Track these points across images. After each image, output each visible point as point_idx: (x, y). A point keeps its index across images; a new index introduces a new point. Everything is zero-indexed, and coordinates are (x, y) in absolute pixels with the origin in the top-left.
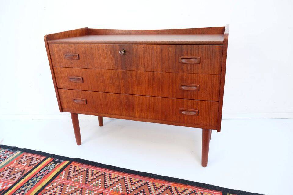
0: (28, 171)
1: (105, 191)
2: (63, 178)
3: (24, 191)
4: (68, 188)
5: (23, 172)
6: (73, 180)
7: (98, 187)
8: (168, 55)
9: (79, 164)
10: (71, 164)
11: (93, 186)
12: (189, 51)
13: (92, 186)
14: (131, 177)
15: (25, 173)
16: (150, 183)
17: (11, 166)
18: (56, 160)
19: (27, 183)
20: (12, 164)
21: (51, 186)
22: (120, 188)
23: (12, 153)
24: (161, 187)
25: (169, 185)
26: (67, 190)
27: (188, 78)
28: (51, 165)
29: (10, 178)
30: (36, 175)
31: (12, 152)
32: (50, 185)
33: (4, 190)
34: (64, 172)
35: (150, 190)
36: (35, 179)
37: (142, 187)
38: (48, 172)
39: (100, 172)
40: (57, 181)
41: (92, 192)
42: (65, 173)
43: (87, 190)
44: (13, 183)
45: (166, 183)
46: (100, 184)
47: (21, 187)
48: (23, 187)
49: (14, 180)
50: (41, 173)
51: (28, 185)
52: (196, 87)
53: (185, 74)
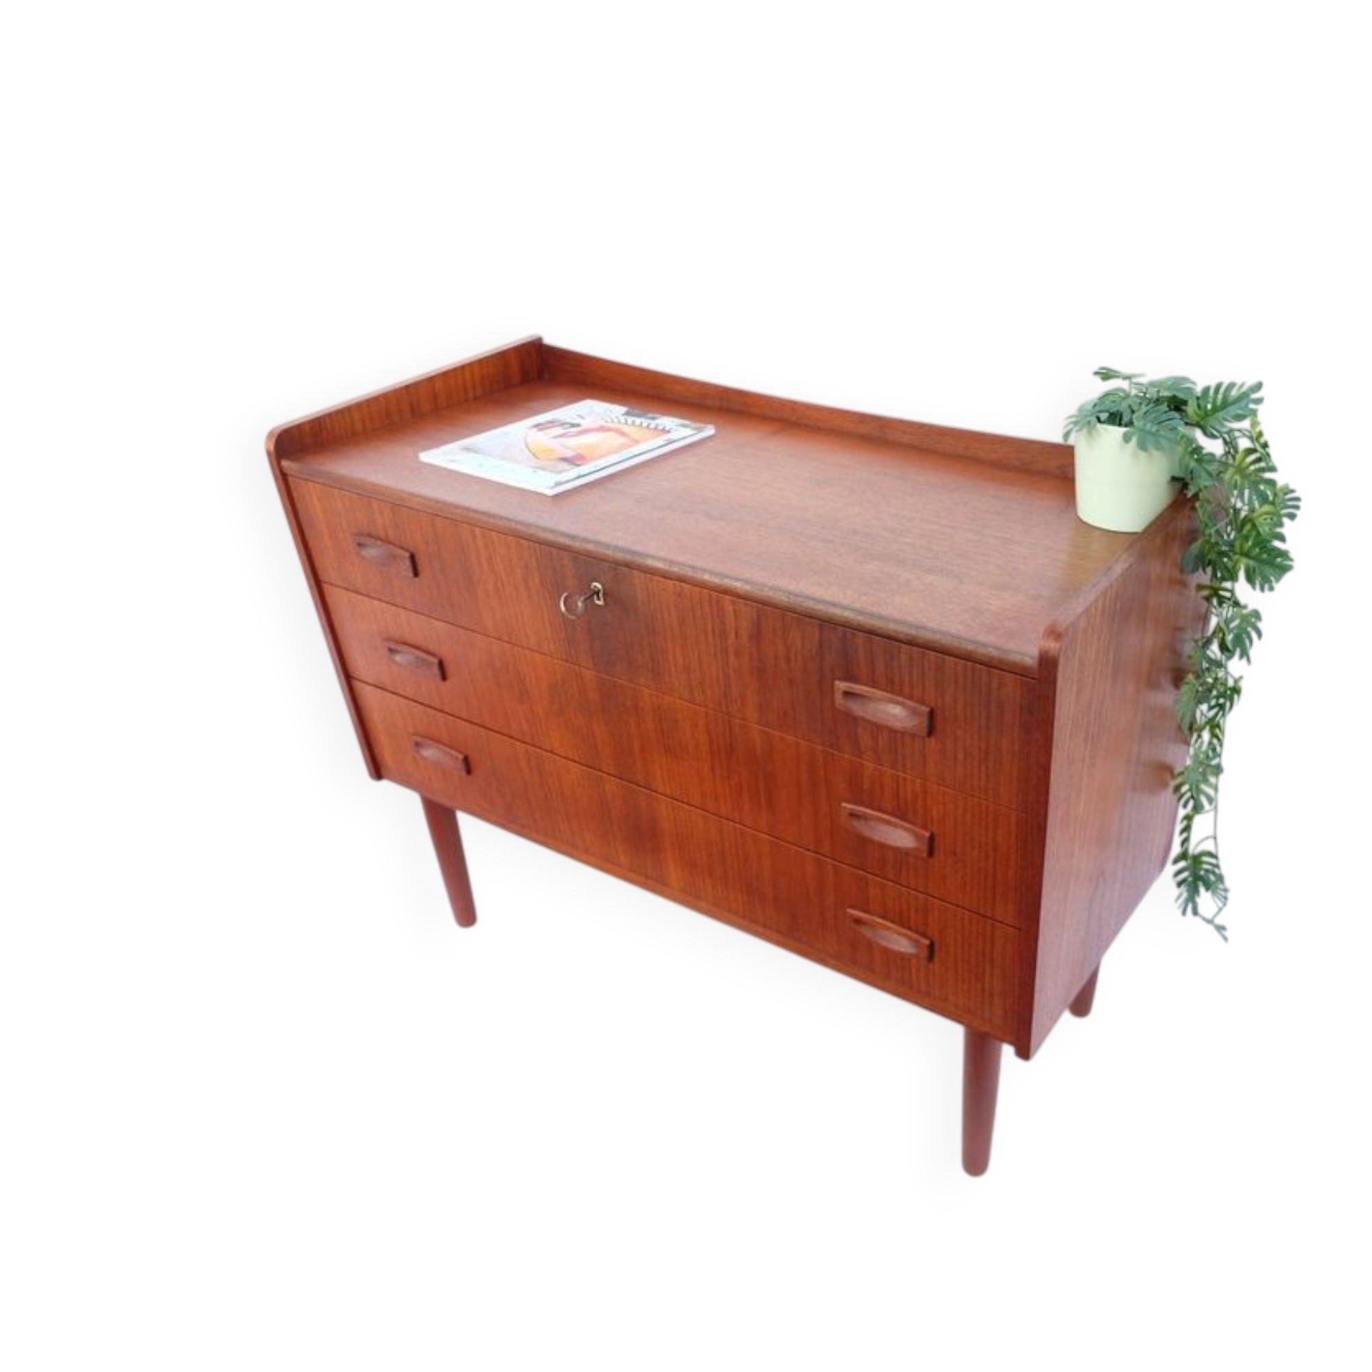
8: (788, 661)
12: (880, 669)
27: (882, 787)
52: (918, 837)
53: (869, 766)
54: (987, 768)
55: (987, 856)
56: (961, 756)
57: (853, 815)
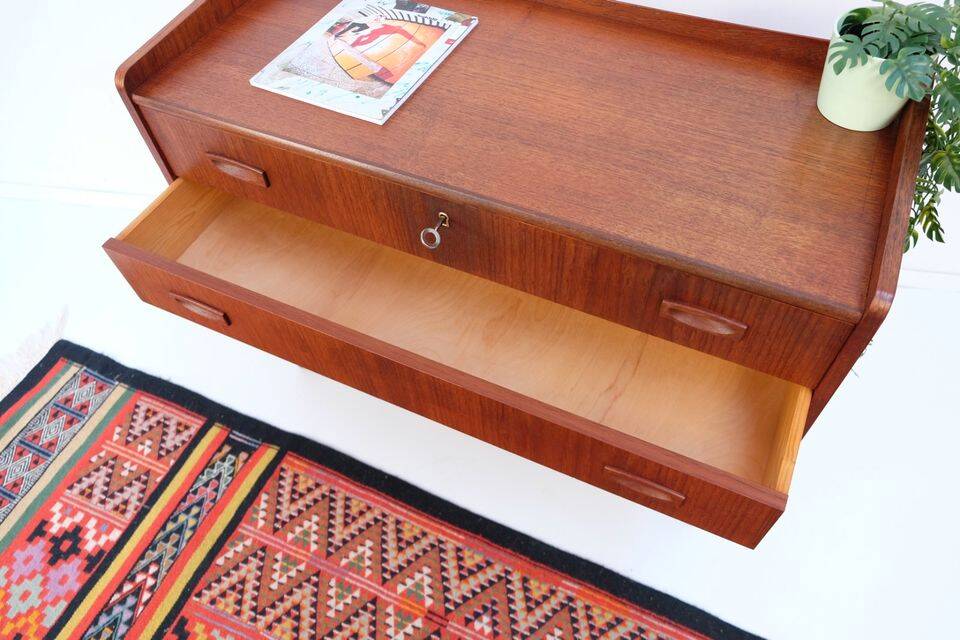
0: (159, 480)
1: (383, 593)
2: (261, 523)
3: (158, 561)
4: (277, 566)
5: (145, 482)
6: (290, 536)
7: (361, 572)
9: (305, 466)
10: (284, 465)
11: (350, 567)
13: (345, 567)
14: (460, 545)
15: (151, 488)
16: (516, 577)
17: (108, 453)
18: (239, 437)
19: (162, 534)
20: (108, 442)
21: (230, 554)
22: (425, 584)
23: (101, 388)
24: (545, 598)
25: (569, 593)
26: (275, 576)
28: (223, 460)
29: (112, 503)
30: (184, 500)
31: (101, 383)
32: (228, 551)
33: (101, 552)
34: (264, 497)
35: (513, 607)
36: (182, 518)
37: (491, 590)
38: (216, 490)
39: (369, 508)
40: (244, 532)
41: (345, 593)
42: (266, 501)
43: (333, 583)
44: (124, 527)
45: (564, 582)
46: (368, 563)
47: (147, 550)
48: (154, 548)
49: (124, 512)
50: (195, 492)
51: (166, 539)
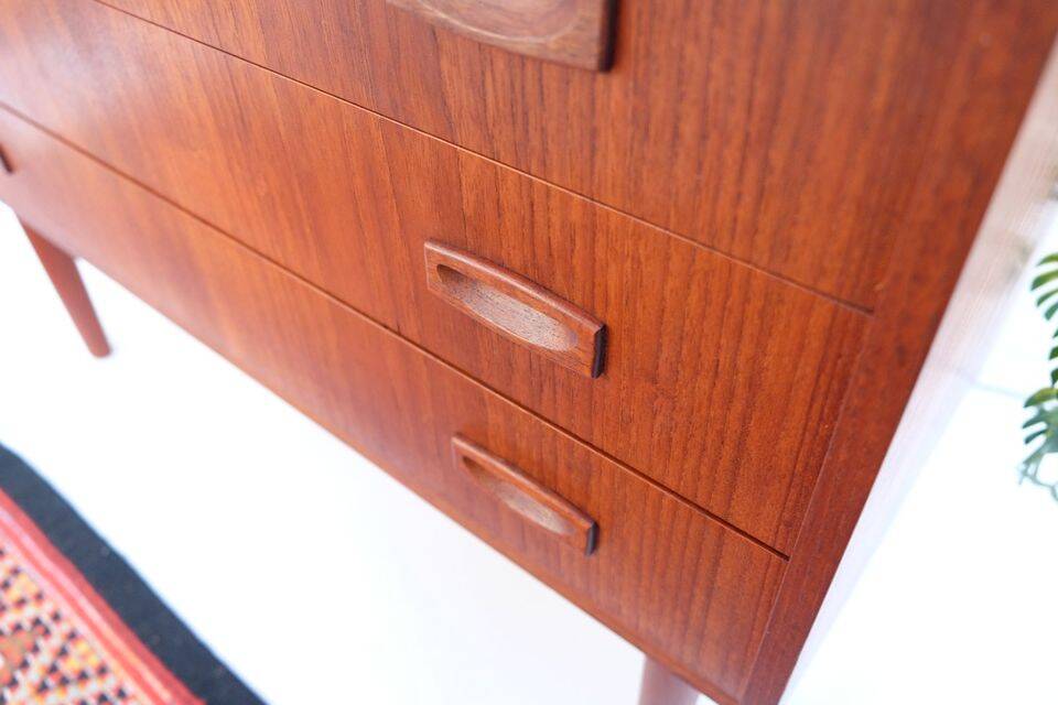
27: (500, 210)
52: (573, 331)
53: (472, 160)
54: (766, 165)
55: (730, 395)
56: (689, 129)
57: (445, 270)
